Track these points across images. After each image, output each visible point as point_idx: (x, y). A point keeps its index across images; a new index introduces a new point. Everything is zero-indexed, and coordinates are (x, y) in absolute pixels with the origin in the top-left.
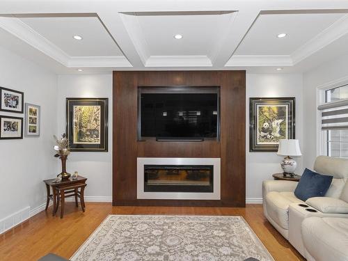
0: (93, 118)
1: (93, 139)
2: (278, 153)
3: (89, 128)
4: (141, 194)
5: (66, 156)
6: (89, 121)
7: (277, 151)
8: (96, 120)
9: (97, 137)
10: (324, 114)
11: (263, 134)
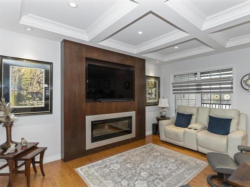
0: (35, 81)
1: (35, 102)
2: (159, 106)
3: (30, 90)
4: (90, 145)
5: (12, 122)
6: (31, 84)
7: (158, 105)
8: (39, 83)
9: (41, 99)
10: (174, 87)
11: (149, 96)
